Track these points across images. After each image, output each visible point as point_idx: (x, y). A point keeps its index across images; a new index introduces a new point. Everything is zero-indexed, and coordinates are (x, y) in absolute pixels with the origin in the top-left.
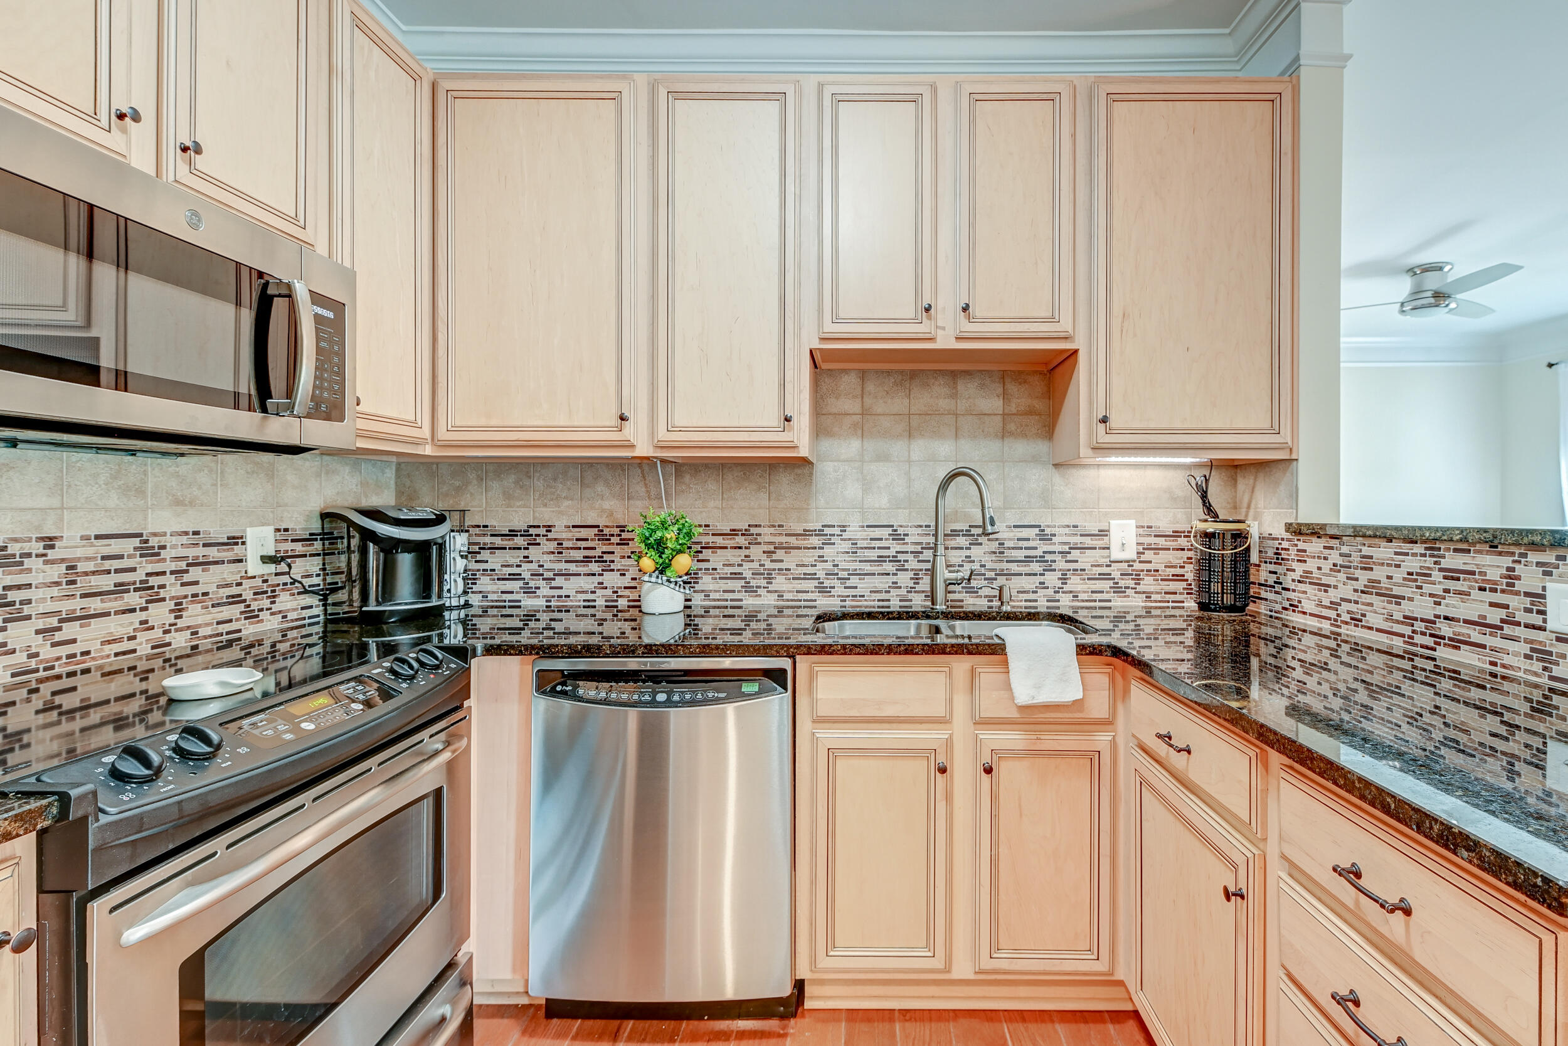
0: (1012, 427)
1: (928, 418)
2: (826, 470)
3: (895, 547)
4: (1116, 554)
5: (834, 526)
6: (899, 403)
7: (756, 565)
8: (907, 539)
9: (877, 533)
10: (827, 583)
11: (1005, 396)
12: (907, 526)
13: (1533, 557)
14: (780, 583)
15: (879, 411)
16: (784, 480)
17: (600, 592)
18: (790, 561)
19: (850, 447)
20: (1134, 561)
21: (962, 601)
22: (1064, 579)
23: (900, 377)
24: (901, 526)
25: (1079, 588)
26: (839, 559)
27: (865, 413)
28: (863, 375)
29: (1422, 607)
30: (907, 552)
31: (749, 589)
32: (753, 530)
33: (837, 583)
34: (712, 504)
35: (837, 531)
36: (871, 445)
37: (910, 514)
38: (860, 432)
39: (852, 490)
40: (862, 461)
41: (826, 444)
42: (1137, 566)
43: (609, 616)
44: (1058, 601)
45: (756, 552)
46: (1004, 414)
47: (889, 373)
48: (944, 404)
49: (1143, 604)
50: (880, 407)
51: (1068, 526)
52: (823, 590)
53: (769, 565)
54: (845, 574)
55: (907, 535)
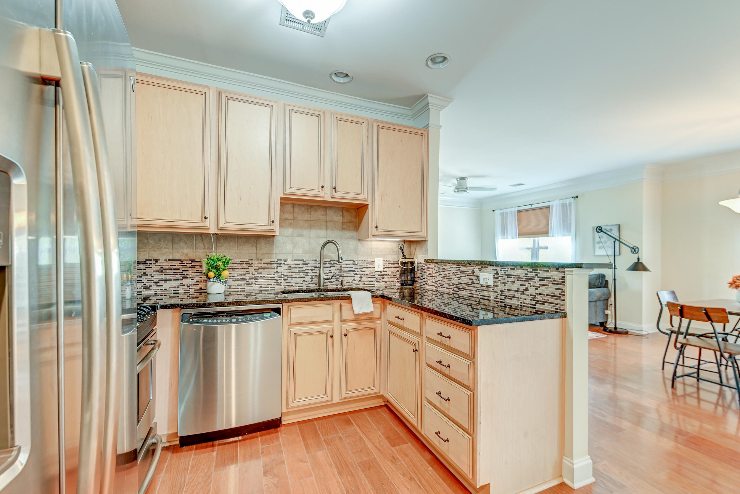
0: (345, 226)
1: (317, 222)
2: (279, 240)
3: (305, 267)
4: (377, 269)
5: (282, 260)
6: (306, 216)
7: (251, 275)
8: (309, 265)
9: (298, 262)
10: (279, 281)
11: (343, 216)
12: (309, 260)
13: (478, 267)
14: (260, 281)
15: (299, 219)
16: (263, 242)
17: (181, 287)
18: (265, 273)
19: (289, 231)
20: (382, 271)
21: (328, 286)
22: (361, 278)
23: (307, 207)
24: (307, 260)
25: (365, 280)
26: (284, 272)
27: (294, 219)
28: (293, 205)
29: (456, 281)
30: (309, 269)
31: (248, 284)
32: (250, 262)
33: (283, 281)
34: (233, 251)
35: (283, 262)
36: (297, 231)
37: (310, 255)
38: (292, 226)
39: (289, 247)
40: (293, 237)
41: (282, 230)
42: (383, 273)
43: (186, 296)
44: (359, 285)
45: (251, 270)
46: (342, 222)
47: (303, 205)
48: (322, 217)
49: (385, 285)
50: (300, 217)
51: (363, 260)
52: (278, 283)
53: (256, 275)
54: (286, 278)
55: (309, 263)
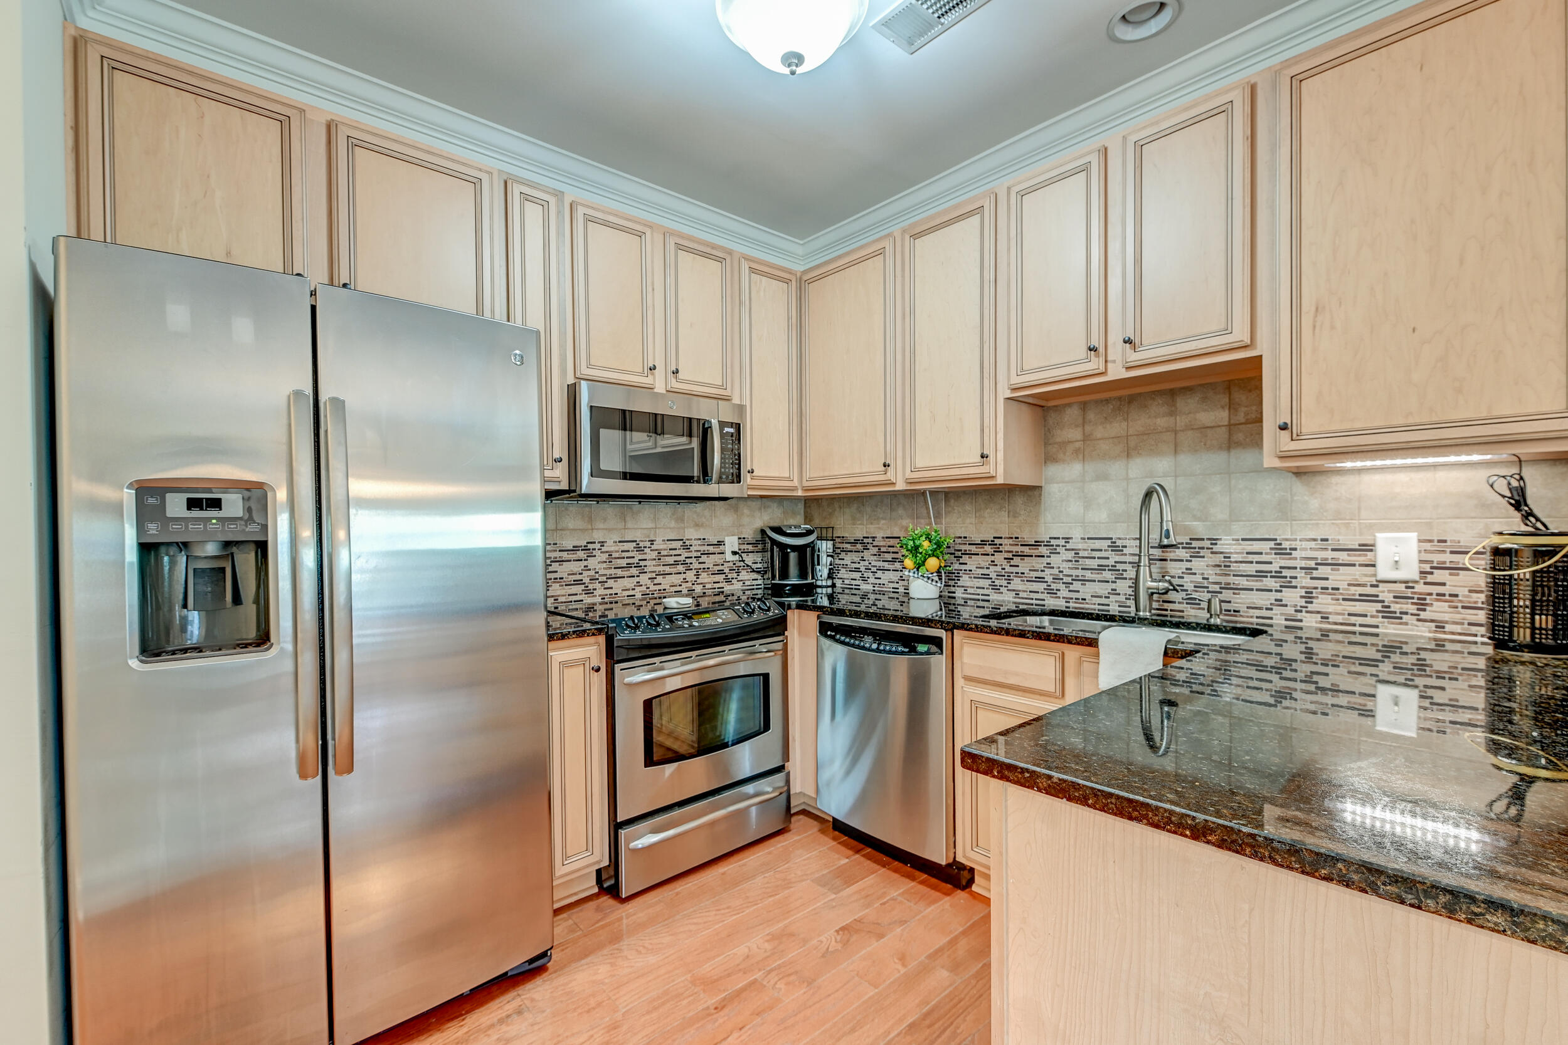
0: (1240, 436)
1: (1145, 437)
2: (1053, 491)
3: (1114, 558)
4: (1384, 571)
5: (1059, 538)
6: (1117, 427)
7: (999, 568)
8: (1125, 551)
9: (1098, 544)
10: (1054, 586)
11: (1232, 407)
12: (1126, 539)
14: (1017, 584)
15: (1099, 436)
16: (1019, 500)
18: (1024, 566)
19: (1074, 469)
20: (1416, 582)
21: (1183, 611)
22: (1309, 598)
23: (1119, 403)
24: (1120, 539)
25: (1331, 609)
26: (1065, 566)
27: (1086, 438)
28: (1084, 406)
30: (1125, 563)
32: (997, 541)
33: (1062, 587)
34: (968, 521)
35: (1062, 542)
36: (1091, 468)
37: (1128, 525)
38: (1081, 457)
39: (1075, 507)
40: (1083, 481)
41: (1053, 470)
42: (1420, 588)
44: (1301, 621)
45: (999, 558)
46: (1230, 425)
47: (1107, 401)
48: (1162, 422)
49: (1431, 635)
50: (1099, 432)
51: (1315, 540)
52: (1052, 593)
53: (1008, 569)
54: (1069, 580)
55: (1126, 547)
